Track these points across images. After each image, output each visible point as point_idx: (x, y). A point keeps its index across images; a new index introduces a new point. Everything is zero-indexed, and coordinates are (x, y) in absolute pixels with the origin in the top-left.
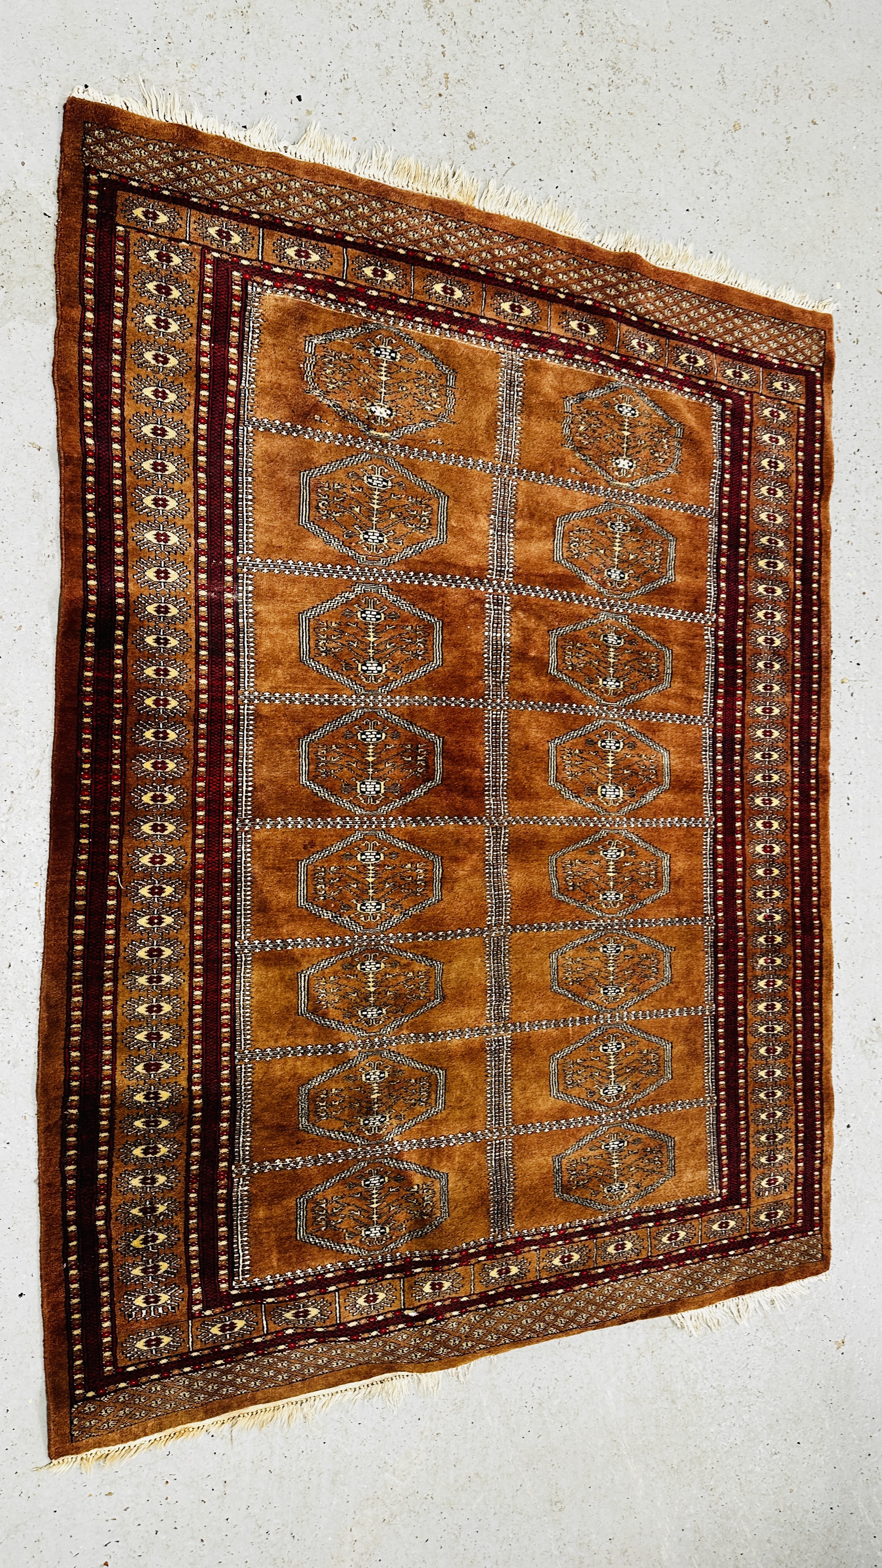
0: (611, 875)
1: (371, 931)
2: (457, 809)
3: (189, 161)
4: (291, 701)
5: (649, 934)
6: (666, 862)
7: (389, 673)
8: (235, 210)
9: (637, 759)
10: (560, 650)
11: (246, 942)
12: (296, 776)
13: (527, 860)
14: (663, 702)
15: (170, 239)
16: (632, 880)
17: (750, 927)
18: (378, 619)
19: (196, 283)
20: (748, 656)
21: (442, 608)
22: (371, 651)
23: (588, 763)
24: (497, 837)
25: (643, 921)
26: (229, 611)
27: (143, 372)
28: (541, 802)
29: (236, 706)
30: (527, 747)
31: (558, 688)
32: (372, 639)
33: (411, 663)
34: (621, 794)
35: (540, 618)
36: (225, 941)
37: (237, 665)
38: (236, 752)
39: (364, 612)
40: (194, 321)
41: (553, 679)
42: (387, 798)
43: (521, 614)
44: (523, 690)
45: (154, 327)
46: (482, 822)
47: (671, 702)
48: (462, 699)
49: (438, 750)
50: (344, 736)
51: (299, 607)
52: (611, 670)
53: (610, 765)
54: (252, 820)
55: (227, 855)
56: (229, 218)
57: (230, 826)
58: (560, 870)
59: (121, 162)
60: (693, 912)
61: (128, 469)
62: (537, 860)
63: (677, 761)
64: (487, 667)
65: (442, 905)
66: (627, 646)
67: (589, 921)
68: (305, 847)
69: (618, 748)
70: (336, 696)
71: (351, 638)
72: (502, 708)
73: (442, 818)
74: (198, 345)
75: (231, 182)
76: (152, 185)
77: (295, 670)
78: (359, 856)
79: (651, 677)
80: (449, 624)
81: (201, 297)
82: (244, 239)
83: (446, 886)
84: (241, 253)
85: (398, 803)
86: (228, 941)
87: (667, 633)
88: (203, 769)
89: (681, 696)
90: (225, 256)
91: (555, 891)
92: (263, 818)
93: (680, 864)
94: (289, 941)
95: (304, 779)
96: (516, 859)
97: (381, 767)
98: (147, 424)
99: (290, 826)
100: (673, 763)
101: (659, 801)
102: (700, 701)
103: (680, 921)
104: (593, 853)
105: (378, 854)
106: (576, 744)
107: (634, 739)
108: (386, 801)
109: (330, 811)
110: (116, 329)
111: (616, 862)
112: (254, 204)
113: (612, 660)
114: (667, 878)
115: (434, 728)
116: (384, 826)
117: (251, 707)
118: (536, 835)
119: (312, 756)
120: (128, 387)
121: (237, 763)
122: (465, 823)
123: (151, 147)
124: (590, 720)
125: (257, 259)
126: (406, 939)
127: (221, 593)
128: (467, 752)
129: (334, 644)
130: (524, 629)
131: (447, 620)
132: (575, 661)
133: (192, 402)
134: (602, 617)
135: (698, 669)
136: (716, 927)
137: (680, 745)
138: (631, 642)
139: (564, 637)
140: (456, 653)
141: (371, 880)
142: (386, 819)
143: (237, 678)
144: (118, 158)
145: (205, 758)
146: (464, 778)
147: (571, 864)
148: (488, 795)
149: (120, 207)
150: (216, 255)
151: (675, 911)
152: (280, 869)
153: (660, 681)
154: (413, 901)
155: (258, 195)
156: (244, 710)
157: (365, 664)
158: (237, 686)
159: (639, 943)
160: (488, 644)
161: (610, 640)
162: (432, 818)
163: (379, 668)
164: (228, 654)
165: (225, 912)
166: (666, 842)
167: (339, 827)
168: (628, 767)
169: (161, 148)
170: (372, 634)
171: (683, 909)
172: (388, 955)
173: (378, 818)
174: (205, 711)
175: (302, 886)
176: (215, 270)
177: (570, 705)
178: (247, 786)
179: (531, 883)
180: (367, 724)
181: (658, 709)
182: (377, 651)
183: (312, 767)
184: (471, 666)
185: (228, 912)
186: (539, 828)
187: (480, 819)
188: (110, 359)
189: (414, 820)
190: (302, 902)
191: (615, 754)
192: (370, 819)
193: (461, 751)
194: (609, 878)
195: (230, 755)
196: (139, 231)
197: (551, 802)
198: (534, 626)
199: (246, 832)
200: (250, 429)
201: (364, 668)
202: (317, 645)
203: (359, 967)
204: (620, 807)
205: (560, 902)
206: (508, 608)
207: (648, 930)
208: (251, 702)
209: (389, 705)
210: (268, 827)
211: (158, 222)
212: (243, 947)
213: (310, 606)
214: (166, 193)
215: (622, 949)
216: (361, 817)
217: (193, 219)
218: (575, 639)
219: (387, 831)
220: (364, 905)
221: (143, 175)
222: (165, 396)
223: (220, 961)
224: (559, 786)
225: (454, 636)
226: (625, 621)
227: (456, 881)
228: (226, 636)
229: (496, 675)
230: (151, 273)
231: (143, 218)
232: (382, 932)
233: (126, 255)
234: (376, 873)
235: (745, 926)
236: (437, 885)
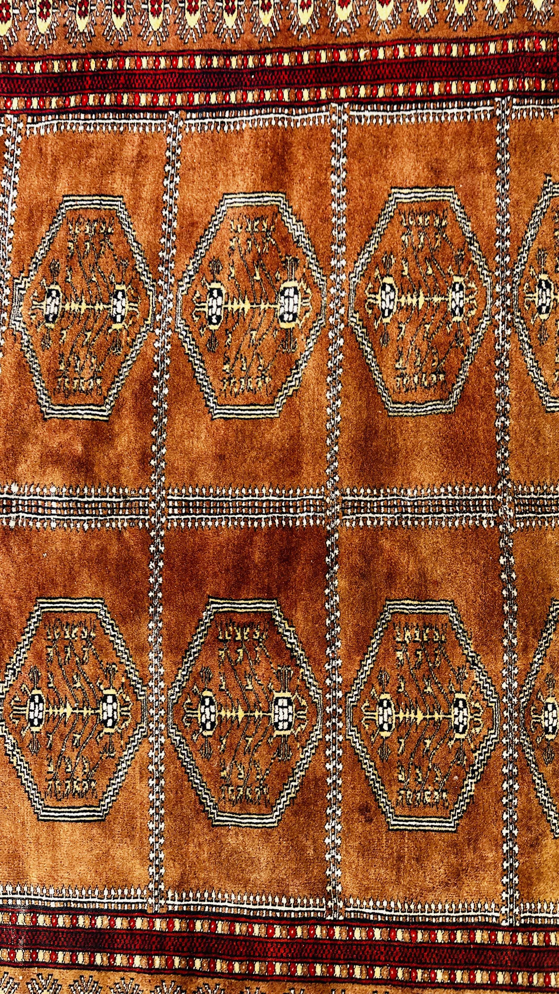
0: (422, 300)
1: (497, 716)
2: (316, 574)
4: (160, 835)
5: (522, 227)
6: (404, 196)
7: (117, 684)
9: (236, 257)
10: (72, 399)
11: (503, 910)
12: (267, 832)
13: (393, 454)
14: (146, 208)
16: (430, 259)
17: (516, 27)
18: (41, 700)
20: (70, 50)
21: (19, 598)
22: (85, 712)
23: (244, 347)
24: (358, 507)
25: (500, 238)
26: (42, 920)
28: (305, 430)
29: (169, 916)
30: (221, 457)
31: (129, 404)
32: (69, 710)
33: (101, 648)
34: (294, 284)
35: (25, 435)
36: (500, 940)
37: (113, 914)
38: (232, 919)
39: (31, 721)
41: (117, 409)
42: (298, 689)
43: (22, 468)
44: (135, 464)
46: (335, 530)
47: (147, 193)
48: (152, 565)
49: (227, 606)
50: (208, 757)
51: (30, 819)
52: (99, 307)
53: (247, 306)
54: (328, 896)
55: (377, 934)
57: (337, 929)
58: (411, 396)
60: (487, 141)
62: (395, 436)
63: (239, 179)
64: (103, 523)
65: (461, 602)
66: (60, 279)
67: (496, 340)
68: (369, 820)
69: (220, 293)
70: (151, 768)
71: (68, 744)
72: (163, 499)
73: (328, 598)
77: (118, 829)
78: (385, 734)
79: (107, 234)
80: (41, 587)
83: (432, 594)
85: (306, 670)
86: (500, 935)
87: (39, 205)
88: (257, 965)
89: (135, 174)
91: (444, 407)
92: (326, 881)
93: (408, 168)
94: (505, 848)
95: (272, 820)
96: (391, 474)
97: (252, 698)
99: (338, 842)
100: (243, 187)
101: (305, 212)
102: (143, 137)
103: (501, 165)
104: (385, 336)
105: (381, 704)
106: (216, 369)
107: (205, 264)
108: (304, 689)
109: (316, 780)
111: (402, 292)
113: (84, 306)
114: (430, 194)
115: (195, 611)
116: (340, 694)
117: (170, 894)
118: (354, 443)
119: (236, 809)
121: (248, 917)
122: (336, 560)
124: (178, 346)
126: (512, 662)
127: (19, 929)
128: (228, 561)
129: (78, 769)
130: (43, 464)
131: (35, 592)
132: (87, 373)
134: (19, 326)
135: (91, 146)
136: (514, 94)
137: (214, 175)
138: (54, 272)
139: (53, 392)
140: (85, 575)
141: (420, 716)
142: (328, 689)
143: (130, 915)
145: (241, 962)
146: (268, 564)
147: (402, 376)
148: (294, 520)
151: (485, 176)
152: (400, 858)
153: (113, 215)
154: (454, 647)
156: (175, 905)
157: (105, 722)
158: (142, 913)
159: (535, 246)
160: (68, 522)
161: (54, 310)
162: (329, 614)
163: (110, 699)
164: (99, 924)
165: (459, 939)
166: (372, 197)
167: (340, 767)
168: (250, 273)
170: (62, 711)
171: (482, 161)
172: (534, 692)
173: (327, 703)
174: (177, 960)
175: (426, 825)
177: (155, 381)
178: (281, 905)
179: (431, 449)
180: (190, 720)
181: (157, 219)
182: (85, 703)
183: (252, 809)
184: (103, 550)
185: (459, 934)
186: (345, 437)
187: (329, 535)
189: (330, 644)
190: (449, 826)
191: (230, 299)
192: (329, 717)
193: (227, 570)
194: (428, 303)
195: (237, 926)
197: (304, 413)
198: (38, 447)
199: (346, 906)
201: (110, 723)
202: (81, 795)
203: (549, 737)
204: (312, 285)
205: (463, 397)
206: (15, 489)
207: (515, 228)
208: (163, 895)
209: (162, 684)
210: (339, 873)
212: (510, 915)
213: (27, 803)
215: (544, 277)
216: (326, 731)
218: (55, 374)
219: (347, 687)
220: (457, 728)
223: (529, 948)
224: (280, 400)
225: (59, 580)
226: (25, 283)
227: (423, 574)
228: (74, 927)
229: (114, 510)
232: (499, 700)
234: (409, 707)
235: (514, 37)
236: (428, 607)
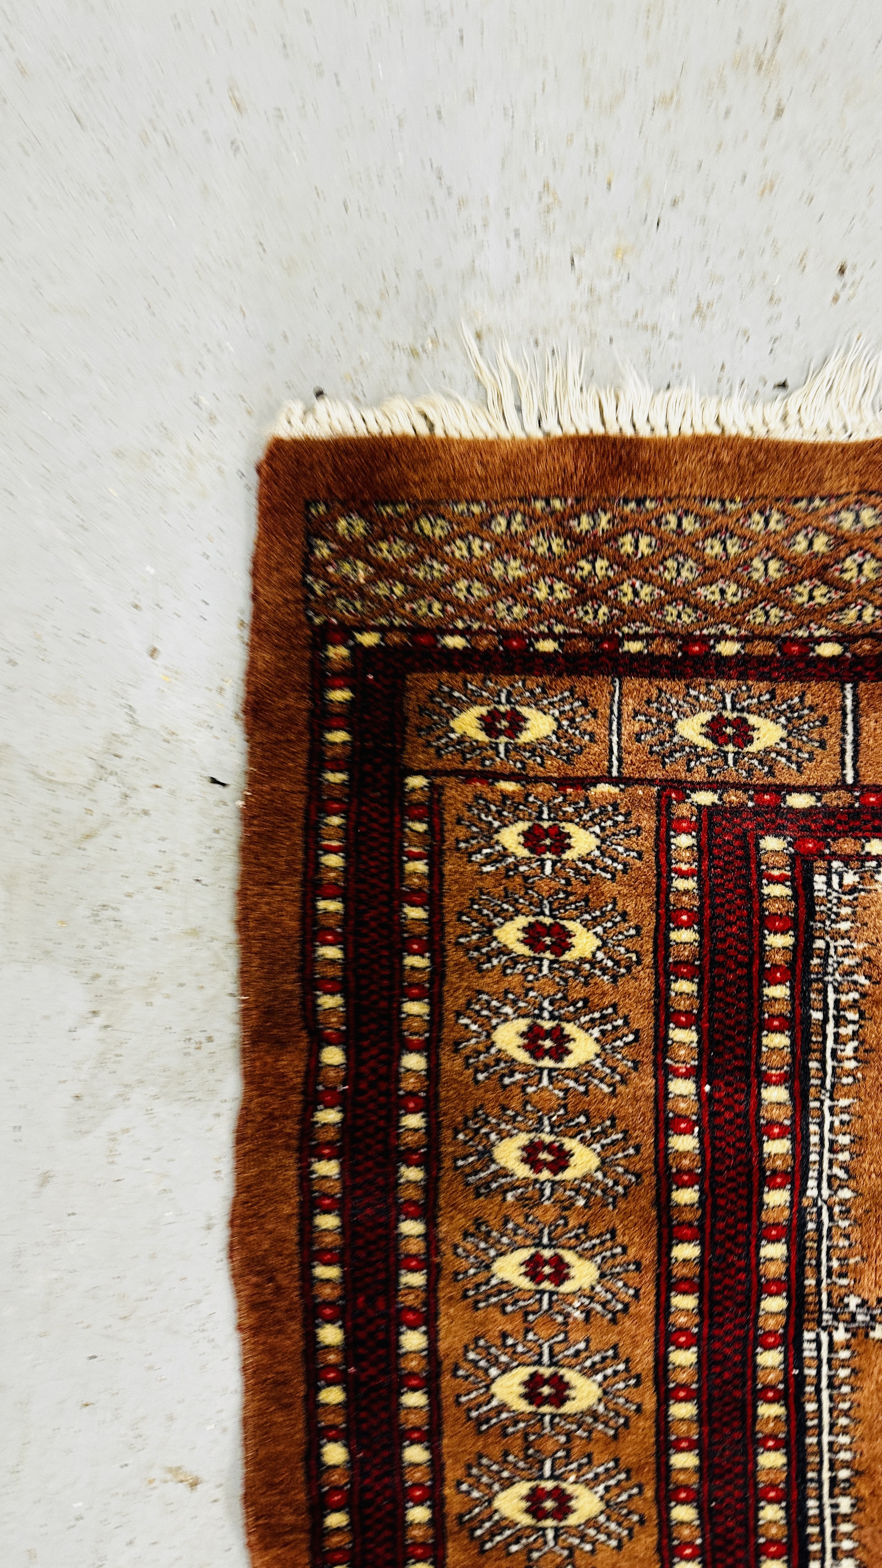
3: (613, 537)
8: (760, 648)
15: (563, 783)
19: (646, 904)
27: (490, 1209)
40: (644, 1021)
45: (523, 1057)
56: (743, 676)
59: (417, 590)
61: (451, 1524)
74: (662, 1095)
75: (747, 565)
76: (506, 635)
81: (662, 943)
82: (792, 729)
84: (787, 774)
90: (733, 797)
98: (506, 1369)
110: (409, 1084)
112: (819, 613)
120: (448, 1261)
123: (500, 525)
125: (841, 785)
133: (649, 1290)
144: (405, 580)
149: (414, 720)
150: (705, 798)
155: (834, 585)
169: (531, 518)
176: (702, 850)
188: (393, 1183)
196: (469, 776)
200: (840, 1336)
211: (525, 737)
214: (547, 646)
217: (628, 710)
221: (478, 611)
222: (561, 1273)
230: (507, 896)
231: (482, 737)
233: (435, 858)
